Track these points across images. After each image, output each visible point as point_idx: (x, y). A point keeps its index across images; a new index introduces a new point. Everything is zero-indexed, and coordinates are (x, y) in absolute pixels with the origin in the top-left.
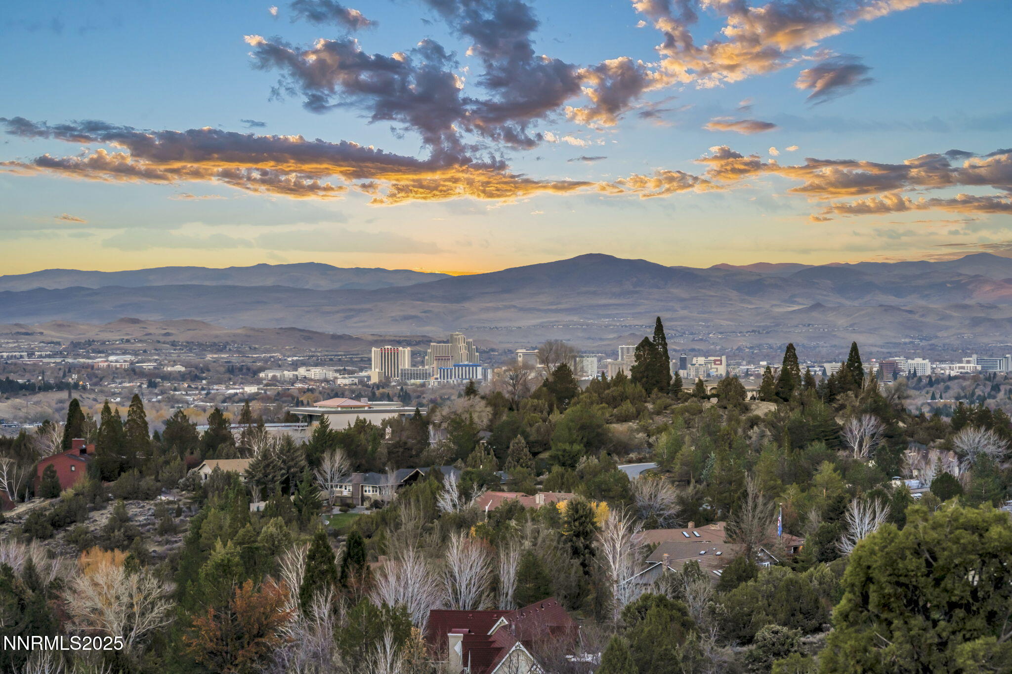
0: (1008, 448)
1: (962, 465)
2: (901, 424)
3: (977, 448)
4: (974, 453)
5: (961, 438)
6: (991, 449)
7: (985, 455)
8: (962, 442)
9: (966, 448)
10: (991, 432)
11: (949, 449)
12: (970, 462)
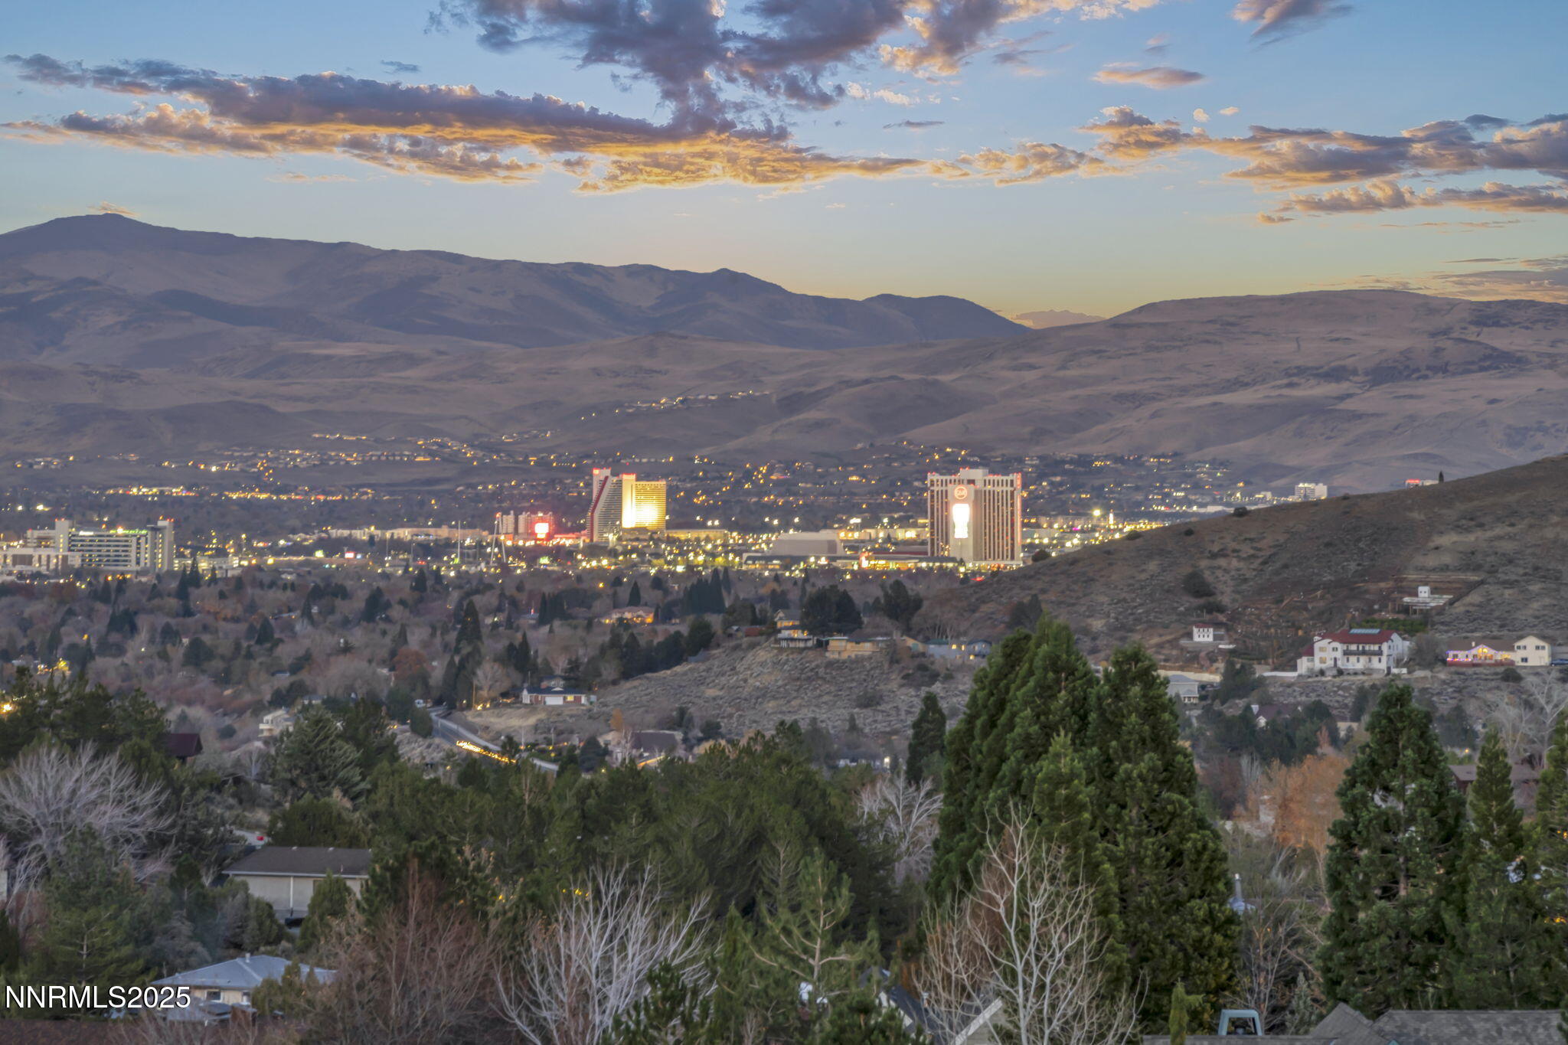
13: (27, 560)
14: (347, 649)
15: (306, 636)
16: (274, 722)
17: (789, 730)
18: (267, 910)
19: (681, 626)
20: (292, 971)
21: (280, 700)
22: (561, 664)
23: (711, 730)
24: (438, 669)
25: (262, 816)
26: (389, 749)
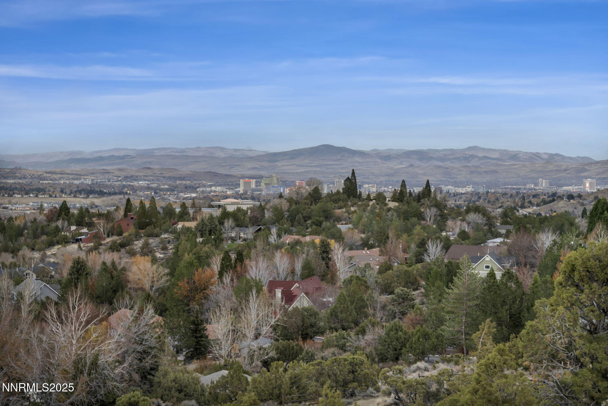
0: (487, 221)
1: (469, 227)
2: (445, 211)
3: (475, 221)
4: (474, 223)
6: (480, 221)
7: (478, 223)
8: (469, 218)
9: (470, 220)
10: (480, 214)
11: (464, 221)
12: (472, 226)
13: (467, 190)
14: (508, 201)
15: (502, 199)
16: (500, 210)
17: (566, 211)
18: (500, 233)
19: (551, 199)
20: (504, 241)
21: (500, 207)
22: (536, 203)
23: (555, 212)
24: (520, 204)
25: (499, 221)
26: (515, 213)
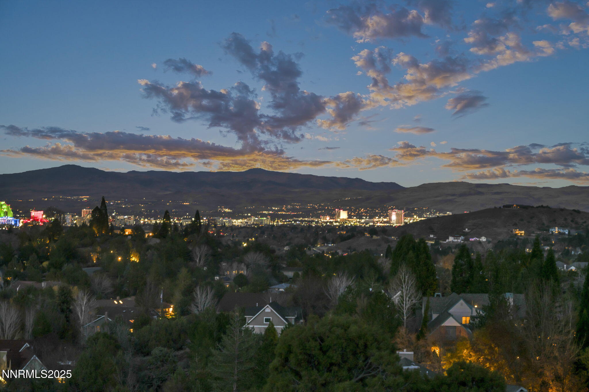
0: (270, 261)
1: (248, 270)
2: (219, 250)
3: (255, 261)
4: (254, 264)
5: (247, 256)
6: (262, 262)
7: (259, 265)
8: (248, 258)
9: (250, 261)
10: (262, 254)
11: (242, 262)
12: (252, 269)
13: (247, 222)
14: (297, 237)
15: (291, 235)
16: (286, 248)
17: (367, 250)
18: (286, 277)
19: (349, 234)
20: (291, 286)
21: (287, 245)
22: (331, 239)
23: (354, 250)
24: (312, 240)
25: (285, 262)
26: (305, 252)
